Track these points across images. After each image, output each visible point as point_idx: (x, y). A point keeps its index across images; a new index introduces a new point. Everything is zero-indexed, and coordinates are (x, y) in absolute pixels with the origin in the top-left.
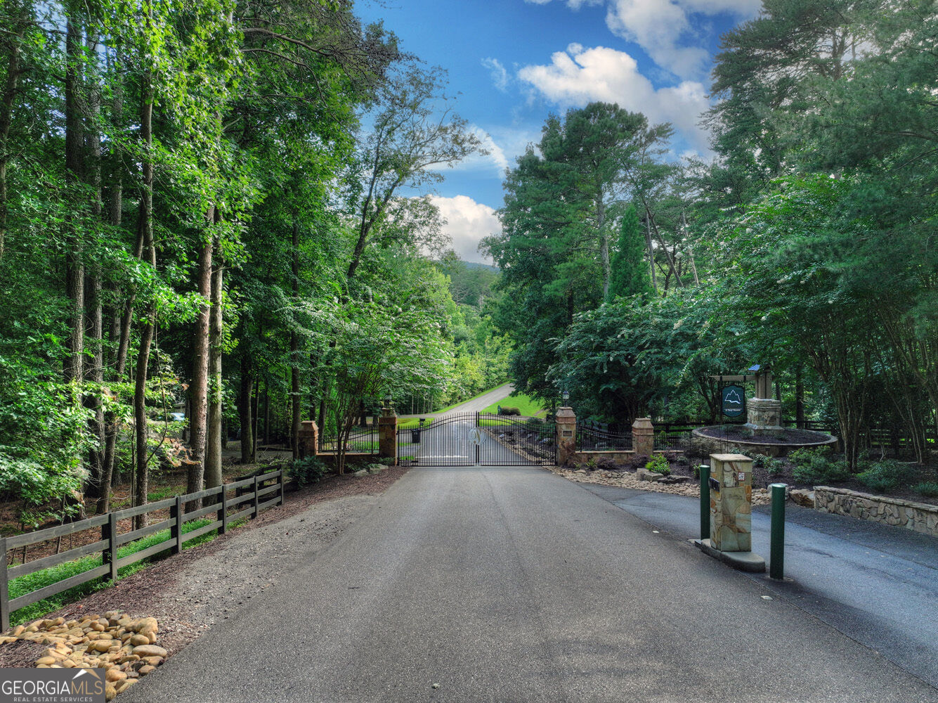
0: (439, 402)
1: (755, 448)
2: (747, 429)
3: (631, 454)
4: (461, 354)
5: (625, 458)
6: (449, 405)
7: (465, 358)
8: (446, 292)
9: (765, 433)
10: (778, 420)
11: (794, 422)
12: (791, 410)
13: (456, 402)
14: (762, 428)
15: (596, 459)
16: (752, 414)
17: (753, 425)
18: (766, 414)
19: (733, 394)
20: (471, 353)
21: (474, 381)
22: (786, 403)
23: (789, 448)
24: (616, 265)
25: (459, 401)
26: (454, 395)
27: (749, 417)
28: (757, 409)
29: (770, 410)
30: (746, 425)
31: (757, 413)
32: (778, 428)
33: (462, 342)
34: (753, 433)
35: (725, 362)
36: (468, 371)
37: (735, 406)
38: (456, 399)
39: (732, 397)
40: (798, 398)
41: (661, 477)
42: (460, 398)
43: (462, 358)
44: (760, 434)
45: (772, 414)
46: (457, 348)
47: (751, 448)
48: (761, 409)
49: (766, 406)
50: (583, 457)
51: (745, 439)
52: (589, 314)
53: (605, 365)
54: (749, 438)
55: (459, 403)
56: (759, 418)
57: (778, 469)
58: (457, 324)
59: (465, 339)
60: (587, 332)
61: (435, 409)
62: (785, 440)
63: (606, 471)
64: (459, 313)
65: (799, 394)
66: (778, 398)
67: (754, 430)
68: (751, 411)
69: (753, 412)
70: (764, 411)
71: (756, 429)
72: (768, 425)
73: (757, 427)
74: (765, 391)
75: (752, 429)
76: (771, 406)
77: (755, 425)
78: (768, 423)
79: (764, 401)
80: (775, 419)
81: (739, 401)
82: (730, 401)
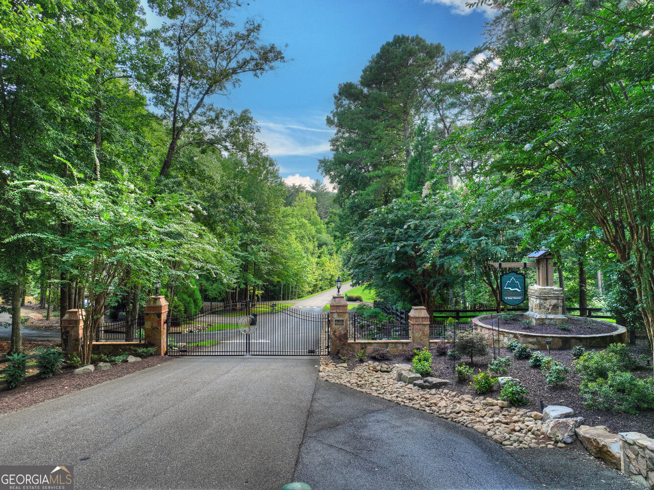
0: (303, 291)
1: (535, 340)
2: (528, 317)
3: (407, 343)
4: (322, 255)
5: (401, 348)
6: (312, 293)
7: (325, 259)
8: (314, 210)
9: (547, 322)
10: (560, 309)
11: (576, 309)
12: (574, 297)
13: (318, 291)
14: (543, 316)
15: (370, 349)
16: (533, 302)
17: (534, 313)
18: (548, 302)
19: (513, 282)
20: (331, 254)
21: (332, 276)
22: (569, 291)
23: (573, 341)
24: (411, 167)
25: (320, 291)
26: (315, 286)
27: (530, 305)
28: (539, 297)
29: (552, 298)
30: (527, 313)
31: (538, 301)
32: (561, 316)
33: (324, 247)
34: (534, 322)
35: (506, 250)
36: (327, 269)
37: (515, 293)
38: (316, 289)
39: (513, 285)
40: (581, 286)
41: (418, 378)
42: (321, 288)
43: (323, 258)
44: (542, 324)
45: (554, 302)
46: (320, 251)
47: (531, 340)
48: (543, 297)
49: (548, 293)
50: (357, 346)
51: (525, 329)
52: (383, 209)
53: (393, 254)
54: (529, 328)
55: (320, 292)
56: (540, 306)
57: (558, 378)
58: (320, 233)
59: (326, 244)
60: (380, 225)
61: (300, 297)
62: (568, 331)
63: (376, 363)
64: (322, 226)
65: (582, 281)
66: (561, 285)
67: (536, 319)
68: (532, 299)
69: (535, 300)
70: (546, 299)
71: (537, 317)
72: (550, 313)
73: (538, 315)
74: (547, 279)
75: (533, 317)
76: (554, 294)
77: (536, 314)
78: (550, 311)
79: (545, 289)
80: (558, 307)
81: (519, 289)
82: (510, 288)
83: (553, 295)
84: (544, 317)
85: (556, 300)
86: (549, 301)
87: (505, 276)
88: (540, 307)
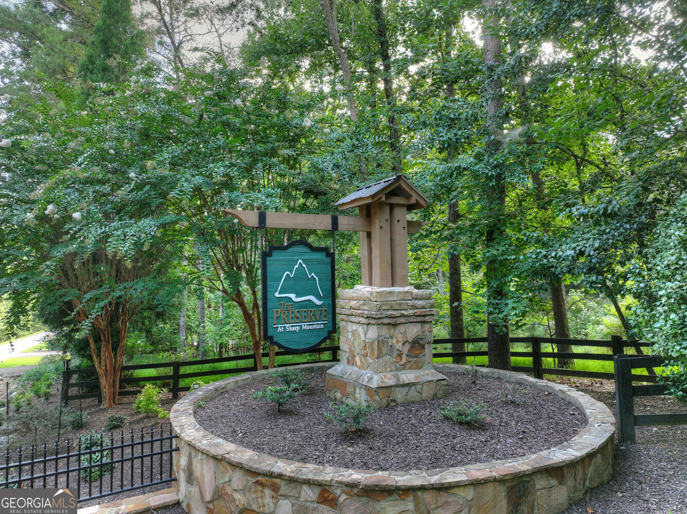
2: (338, 383)
9: (400, 395)
10: (428, 350)
14: (389, 379)
16: (354, 336)
17: (360, 371)
18: (399, 332)
19: (300, 275)
27: (343, 346)
28: (372, 321)
29: (408, 320)
31: (373, 333)
32: (430, 374)
34: (361, 397)
37: (306, 311)
39: (300, 284)
45: (413, 331)
48: (388, 318)
49: (398, 306)
56: (380, 347)
67: (368, 390)
68: (351, 327)
69: (361, 330)
70: (395, 325)
71: (374, 385)
72: (404, 367)
73: (376, 377)
74: (392, 265)
75: (356, 384)
76: (414, 307)
77: (368, 374)
78: (403, 361)
79: (391, 293)
80: (423, 347)
81: (319, 297)
82: (293, 296)
83: (411, 312)
84: (391, 382)
85: (419, 326)
86: (402, 329)
87: (277, 256)
88: (379, 349)
